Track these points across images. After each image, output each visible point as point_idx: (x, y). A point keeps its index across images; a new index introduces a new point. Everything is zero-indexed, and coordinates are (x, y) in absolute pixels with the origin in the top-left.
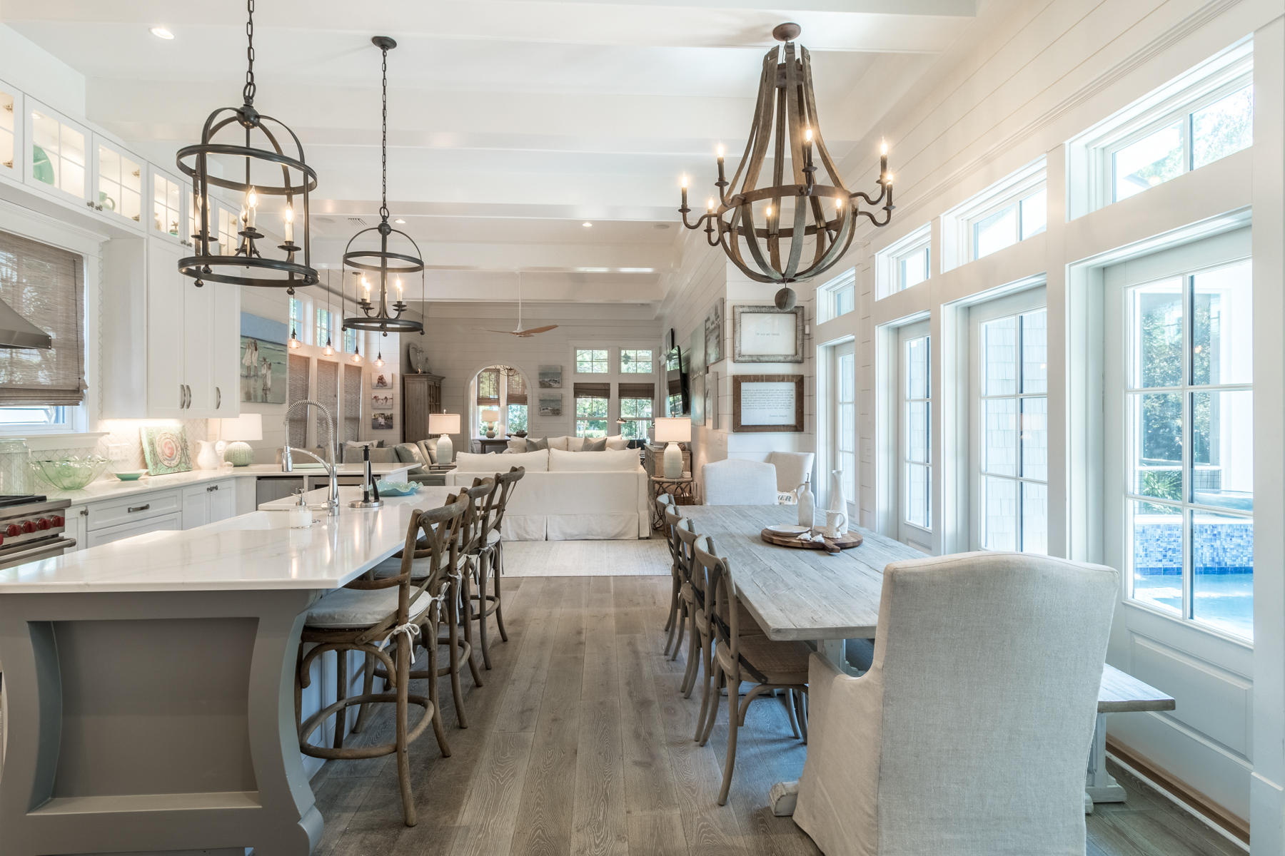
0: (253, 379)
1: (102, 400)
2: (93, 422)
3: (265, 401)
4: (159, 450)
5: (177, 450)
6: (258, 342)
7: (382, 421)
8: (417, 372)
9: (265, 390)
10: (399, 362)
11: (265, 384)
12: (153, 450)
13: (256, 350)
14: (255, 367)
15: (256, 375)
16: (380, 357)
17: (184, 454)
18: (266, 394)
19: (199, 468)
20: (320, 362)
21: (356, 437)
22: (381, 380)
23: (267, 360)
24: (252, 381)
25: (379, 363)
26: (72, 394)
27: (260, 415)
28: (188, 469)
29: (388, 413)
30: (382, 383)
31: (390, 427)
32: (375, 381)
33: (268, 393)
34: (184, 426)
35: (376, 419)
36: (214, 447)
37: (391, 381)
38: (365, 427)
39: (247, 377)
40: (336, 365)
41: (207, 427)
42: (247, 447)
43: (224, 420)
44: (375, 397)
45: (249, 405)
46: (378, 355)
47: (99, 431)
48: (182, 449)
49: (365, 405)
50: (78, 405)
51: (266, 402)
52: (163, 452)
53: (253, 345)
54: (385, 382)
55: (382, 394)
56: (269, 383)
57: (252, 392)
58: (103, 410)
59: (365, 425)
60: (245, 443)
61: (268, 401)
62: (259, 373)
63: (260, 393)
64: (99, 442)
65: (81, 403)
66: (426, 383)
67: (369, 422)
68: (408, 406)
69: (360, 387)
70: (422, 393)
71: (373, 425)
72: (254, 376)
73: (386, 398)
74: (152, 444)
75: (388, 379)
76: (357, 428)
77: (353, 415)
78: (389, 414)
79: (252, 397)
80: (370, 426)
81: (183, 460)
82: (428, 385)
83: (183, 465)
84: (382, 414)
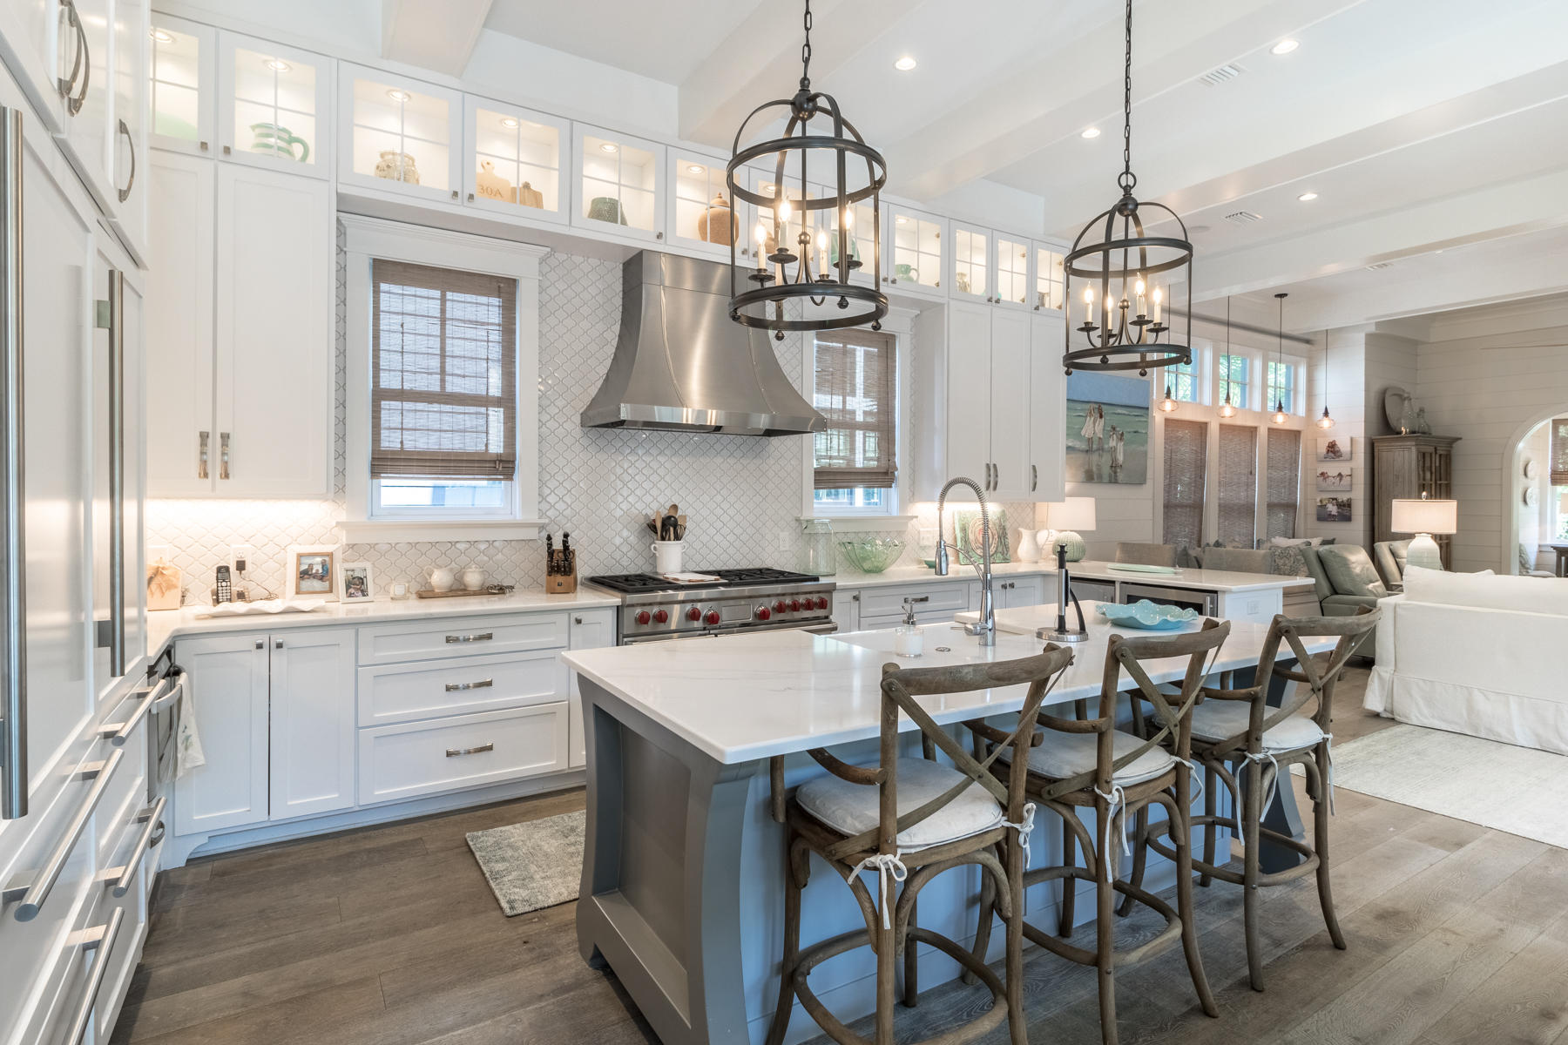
0: (1097, 453)
1: (914, 483)
2: (903, 504)
3: (1113, 480)
4: (971, 537)
5: (993, 538)
6: (1103, 407)
7: (1333, 509)
8: (1400, 433)
9: (1114, 467)
10: (1363, 419)
11: (1114, 460)
12: (965, 537)
13: (1101, 417)
14: (1100, 438)
15: (1101, 449)
16: (1326, 414)
17: (999, 541)
18: (1115, 473)
19: (1018, 560)
20: (1222, 426)
21: (1291, 532)
22: (1332, 449)
23: (1118, 429)
24: (1095, 457)
25: (1326, 423)
26: (882, 476)
27: (1093, 499)
28: (1006, 560)
29: (1343, 497)
30: (1334, 452)
31: (1348, 518)
32: (1323, 449)
33: (1118, 470)
34: (1004, 511)
35: (1323, 507)
36: (1034, 537)
37: (1349, 449)
38: (1306, 518)
39: (1087, 451)
40: (1253, 431)
41: (1034, 512)
42: (1077, 538)
43: (1051, 504)
44: (1322, 474)
45: (1088, 486)
46: (1323, 411)
47: (909, 515)
48: (999, 537)
49: (1305, 484)
50: (891, 487)
51: (1116, 482)
52: (976, 540)
53: (1096, 411)
54: (1339, 451)
55: (1332, 469)
56: (1120, 458)
57: (1094, 469)
58: (913, 495)
59: (1306, 514)
60: (1075, 534)
61: (1120, 481)
62: (1106, 446)
63: (1106, 470)
64: (909, 525)
65: (893, 485)
66: (1414, 449)
67: (1312, 511)
68: (1380, 487)
69: (1296, 462)
70: (1406, 467)
71: (1318, 515)
72: (1098, 449)
73: (1340, 475)
74: (964, 530)
75: (1344, 446)
76: (1291, 518)
77: (1284, 499)
78: (1345, 499)
79: (1095, 477)
80: (1315, 517)
81: (1000, 549)
82: (1419, 452)
83: (999, 555)
84: (1333, 499)
